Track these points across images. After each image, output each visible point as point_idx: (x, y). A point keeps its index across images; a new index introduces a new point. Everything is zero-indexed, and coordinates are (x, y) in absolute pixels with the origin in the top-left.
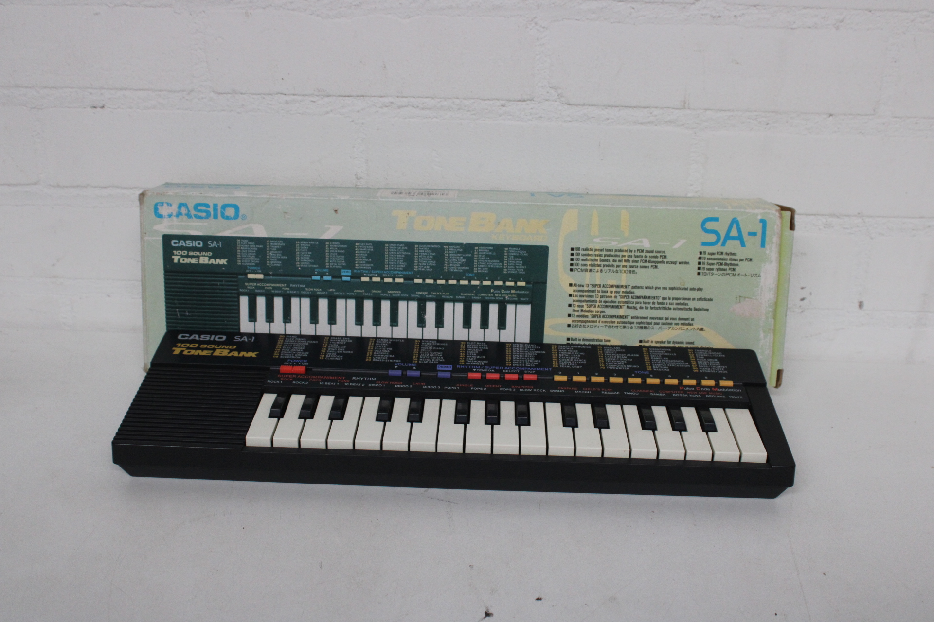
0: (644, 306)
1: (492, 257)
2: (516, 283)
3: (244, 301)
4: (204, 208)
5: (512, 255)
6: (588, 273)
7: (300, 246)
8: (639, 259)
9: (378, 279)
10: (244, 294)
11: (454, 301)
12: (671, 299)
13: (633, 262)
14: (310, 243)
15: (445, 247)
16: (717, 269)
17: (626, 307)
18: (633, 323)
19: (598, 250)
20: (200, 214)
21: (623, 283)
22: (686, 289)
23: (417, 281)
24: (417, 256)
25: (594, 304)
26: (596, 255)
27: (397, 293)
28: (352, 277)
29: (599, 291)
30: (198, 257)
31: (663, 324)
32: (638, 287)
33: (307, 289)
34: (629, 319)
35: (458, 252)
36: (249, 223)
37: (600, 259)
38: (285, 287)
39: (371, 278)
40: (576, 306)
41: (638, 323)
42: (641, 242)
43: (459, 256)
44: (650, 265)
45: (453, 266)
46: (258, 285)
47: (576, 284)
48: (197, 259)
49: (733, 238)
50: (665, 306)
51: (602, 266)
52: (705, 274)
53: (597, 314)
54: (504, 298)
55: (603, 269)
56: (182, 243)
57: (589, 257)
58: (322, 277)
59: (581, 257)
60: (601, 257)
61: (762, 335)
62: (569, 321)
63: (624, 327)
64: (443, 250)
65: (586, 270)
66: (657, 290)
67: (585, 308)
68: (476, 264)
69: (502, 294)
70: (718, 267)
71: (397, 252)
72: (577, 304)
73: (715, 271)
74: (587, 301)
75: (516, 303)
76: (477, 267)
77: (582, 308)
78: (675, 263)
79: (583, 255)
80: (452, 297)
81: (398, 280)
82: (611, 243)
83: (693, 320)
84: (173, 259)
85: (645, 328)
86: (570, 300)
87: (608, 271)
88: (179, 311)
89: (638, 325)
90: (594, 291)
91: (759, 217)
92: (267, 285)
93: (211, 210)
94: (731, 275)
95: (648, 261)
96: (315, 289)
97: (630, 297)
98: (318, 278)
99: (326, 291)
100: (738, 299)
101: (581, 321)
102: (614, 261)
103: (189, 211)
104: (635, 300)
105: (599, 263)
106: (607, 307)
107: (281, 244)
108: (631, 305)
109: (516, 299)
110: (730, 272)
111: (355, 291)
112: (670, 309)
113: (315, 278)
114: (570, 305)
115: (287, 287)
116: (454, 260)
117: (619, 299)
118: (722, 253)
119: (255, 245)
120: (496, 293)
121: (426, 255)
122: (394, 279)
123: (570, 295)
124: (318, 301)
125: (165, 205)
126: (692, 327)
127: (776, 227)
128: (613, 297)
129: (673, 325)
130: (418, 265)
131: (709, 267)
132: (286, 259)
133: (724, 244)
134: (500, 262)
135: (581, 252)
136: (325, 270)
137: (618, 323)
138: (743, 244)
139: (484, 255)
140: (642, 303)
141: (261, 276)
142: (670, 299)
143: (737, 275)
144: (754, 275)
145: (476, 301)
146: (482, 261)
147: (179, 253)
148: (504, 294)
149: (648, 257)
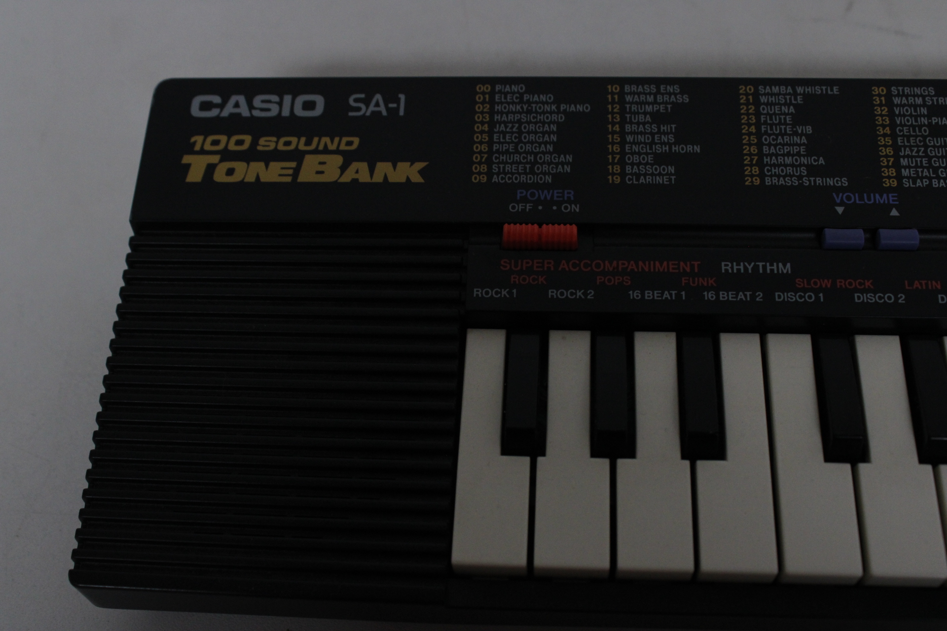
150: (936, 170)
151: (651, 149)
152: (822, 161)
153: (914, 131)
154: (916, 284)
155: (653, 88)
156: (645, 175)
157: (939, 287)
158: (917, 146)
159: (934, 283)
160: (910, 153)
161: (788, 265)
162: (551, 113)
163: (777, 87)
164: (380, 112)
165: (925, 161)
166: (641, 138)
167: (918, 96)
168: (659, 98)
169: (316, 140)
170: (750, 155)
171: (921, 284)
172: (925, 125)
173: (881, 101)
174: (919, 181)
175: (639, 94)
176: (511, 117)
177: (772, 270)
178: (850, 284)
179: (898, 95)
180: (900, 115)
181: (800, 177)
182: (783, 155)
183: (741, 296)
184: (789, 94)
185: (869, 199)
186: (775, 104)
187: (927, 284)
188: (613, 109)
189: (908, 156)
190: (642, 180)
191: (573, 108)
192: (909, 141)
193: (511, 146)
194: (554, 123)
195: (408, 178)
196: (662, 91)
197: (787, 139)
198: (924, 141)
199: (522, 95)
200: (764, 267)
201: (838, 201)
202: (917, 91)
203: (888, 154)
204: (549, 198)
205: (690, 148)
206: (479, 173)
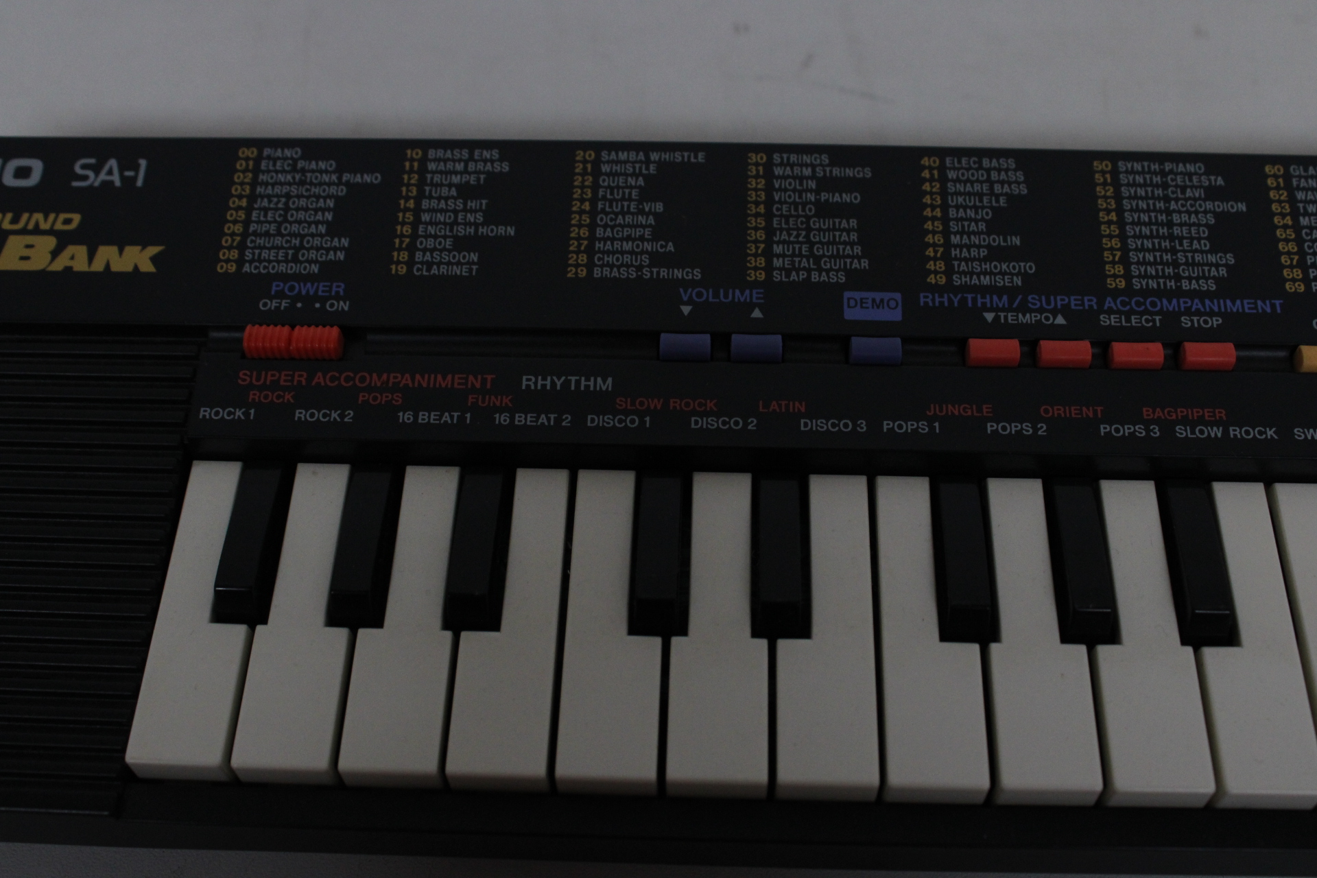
150: (817, 260)
151: (451, 230)
152: (670, 247)
153: (796, 210)
154: (774, 406)
155: (465, 154)
156: (439, 264)
157: (803, 410)
158: (798, 229)
159: (797, 404)
160: (787, 238)
161: (610, 380)
162: (329, 184)
163: (626, 153)
164: (112, 182)
165: (805, 248)
166: (441, 217)
167: (807, 165)
168: (471, 166)
169: (25, 216)
170: (579, 238)
171: (780, 406)
172: (811, 202)
173: (758, 171)
174: (794, 273)
175: (445, 161)
176: (277, 190)
177: (587, 387)
178: (687, 405)
179: (781, 164)
180: (780, 189)
181: (639, 268)
182: (622, 240)
183: (543, 419)
184: (641, 162)
185: (726, 296)
186: (621, 174)
187: (787, 406)
188: (410, 179)
189: (784, 242)
190: (434, 270)
191: (358, 179)
192: (787, 223)
193: (273, 228)
194: (329, 197)
195: (136, 267)
196: (476, 157)
197: (628, 219)
198: (808, 223)
199: (295, 161)
200: (578, 383)
201: (685, 298)
202: (807, 159)
203: (759, 238)
204: (312, 292)
205: (501, 230)
206: (228, 261)
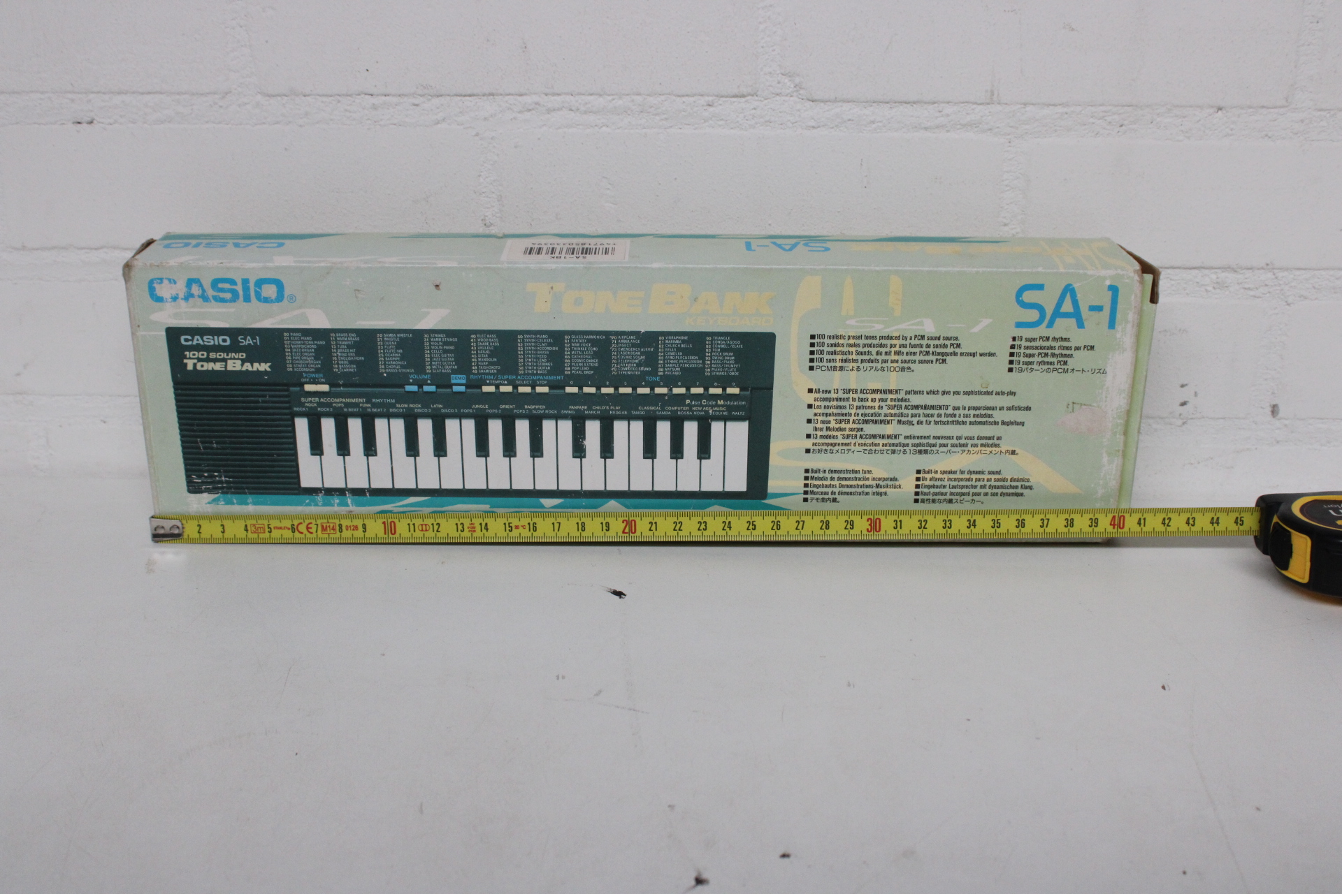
0: (924, 419)
1: (686, 352)
2: (724, 390)
3: (302, 426)
4: (227, 286)
5: (718, 348)
6: (838, 373)
7: (383, 341)
8: (917, 350)
9: (509, 389)
10: (301, 415)
11: (629, 418)
12: (967, 409)
13: (907, 354)
14: (398, 335)
15: (612, 337)
16: (1039, 363)
17: (896, 421)
18: (908, 445)
19: (853, 337)
20: (222, 295)
21: (893, 387)
22: (990, 393)
23: (569, 390)
24: (569, 353)
25: (847, 418)
26: (849, 345)
27: (539, 409)
28: (467, 386)
29: (854, 400)
30: (224, 360)
31: (953, 445)
32: (916, 393)
33: (398, 406)
34: (902, 440)
35: (633, 345)
36: (300, 307)
37: (856, 351)
38: (363, 403)
39: (497, 387)
40: (819, 421)
41: (913, 445)
42: (921, 323)
43: (635, 351)
44: (934, 358)
45: (626, 367)
46: (322, 400)
47: (819, 390)
48: (224, 363)
49: (1066, 315)
50: (957, 418)
51: (860, 361)
52: (1021, 371)
53: (851, 433)
54: (707, 412)
55: (861, 366)
56: (197, 340)
57: (838, 349)
58: (420, 386)
59: (826, 349)
60: (858, 349)
61: (1105, 459)
62: (808, 444)
63: (893, 452)
64: (609, 342)
65: (835, 368)
66: (945, 396)
67: (833, 425)
68: (662, 362)
69: (703, 406)
70: (1040, 359)
71: (537, 346)
72: (820, 418)
73: (1035, 367)
74: (836, 415)
75: (725, 419)
76: (664, 367)
77: (828, 425)
78: (973, 355)
79: (830, 345)
80: (625, 413)
81: (539, 390)
82: (874, 327)
83: (999, 438)
84: (186, 364)
85: (926, 452)
86: (810, 414)
87: (869, 369)
88: (202, 443)
89: (915, 448)
90: (848, 399)
91: (1108, 283)
92: (336, 400)
93: (239, 288)
94: (1060, 371)
95: (931, 352)
96: (411, 406)
97: (903, 407)
98: (414, 388)
99: (428, 407)
100: (1071, 406)
101: (828, 445)
102: (878, 353)
103: (204, 291)
104: (910, 412)
105: (854, 357)
106: (866, 422)
107: (353, 338)
108: (903, 419)
109: (726, 413)
110: (1059, 366)
111: (474, 406)
112: (964, 423)
113: (409, 388)
114: (809, 421)
115: (367, 402)
116: (627, 357)
117: (885, 410)
118: (1048, 339)
119: (313, 340)
120: (695, 406)
121: (583, 352)
122: (533, 388)
123: (810, 406)
124: (416, 423)
125: (166, 282)
126: (997, 449)
127: (1133, 297)
128: (876, 408)
129: (969, 448)
130: (571, 366)
131: (1027, 359)
132: (361, 360)
133: (1050, 325)
134: (699, 359)
135: (827, 341)
136: (426, 377)
137: (884, 445)
138: (1080, 324)
139: (674, 348)
140: (921, 415)
141: (325, 388)
142: (964, 408)
143: (1069, 371)
144: (1097, 371)
145: (664, 418)
146: (671, 357)
147: (194, 355)
148: (706, 406)
149: (932, 346)
